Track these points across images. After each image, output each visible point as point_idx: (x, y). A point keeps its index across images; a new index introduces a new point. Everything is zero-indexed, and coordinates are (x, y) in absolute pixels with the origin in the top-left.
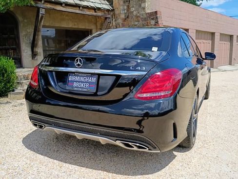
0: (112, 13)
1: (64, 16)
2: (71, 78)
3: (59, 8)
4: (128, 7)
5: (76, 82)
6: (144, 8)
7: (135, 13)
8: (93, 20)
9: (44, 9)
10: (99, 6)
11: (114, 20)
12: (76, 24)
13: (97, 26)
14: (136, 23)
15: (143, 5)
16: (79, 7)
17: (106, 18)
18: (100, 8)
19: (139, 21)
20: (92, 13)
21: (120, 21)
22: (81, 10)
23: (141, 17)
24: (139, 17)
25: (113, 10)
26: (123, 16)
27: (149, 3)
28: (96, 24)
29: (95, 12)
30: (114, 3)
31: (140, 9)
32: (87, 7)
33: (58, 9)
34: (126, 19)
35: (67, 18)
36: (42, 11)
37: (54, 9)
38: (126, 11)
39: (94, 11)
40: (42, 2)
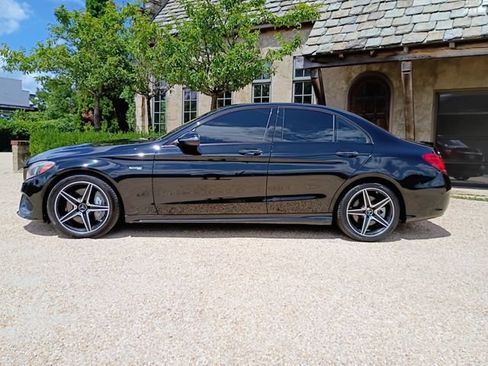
3: (442, 53)
9: (410, 63)
40: (405, 50)
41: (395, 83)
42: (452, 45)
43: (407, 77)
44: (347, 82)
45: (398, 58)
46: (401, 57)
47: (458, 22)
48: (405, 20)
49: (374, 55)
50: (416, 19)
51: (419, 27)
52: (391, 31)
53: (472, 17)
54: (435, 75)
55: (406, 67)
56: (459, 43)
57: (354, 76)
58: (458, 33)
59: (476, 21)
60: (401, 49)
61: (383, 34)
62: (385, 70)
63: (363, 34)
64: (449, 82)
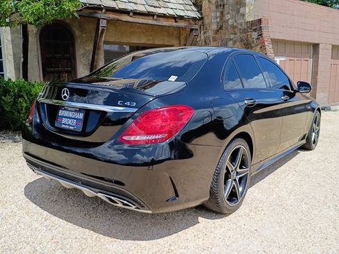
0: (200, 23)
1: (136, 29)
2: (61, 113)
3: (125, 18)
4: (222, 13)
5: (65, 117)
6: (243, 15)
7: (230, 22)
8: (175, 33)
9: (105, 21)
10: (182, 14)
11: (202, 32)
12: (151, 38)
13: (180, 41)
14: (232, 36)
15: (242, 10)
16: (153, 16)
17: (192, 30)
18: (183, 16)
19: (235, 34)
20: (171, 23)
21: (210, 34)
22: (156, 20)
23: (239, 27)
24: (236, 27)
25: (202, 18)
26: (214, 27)
27: (252, 7)
28: (179, 38)
29: (176, 22)
30: (203, 9)
31: (238, 17)
32: (164, 16)
33: (124, 20)
34: (218, 31)
35: (138, 30)
36: (103, 23)
37: (118, 20)
38: (218, 20)
39: (174, 21)
40: (104, 11)
42: (131, 14)
43: (103, 31)
45: (98, 16)
46: (100, 15)
56: (136, 13)
58: (134, 7)
60: (101, 9)
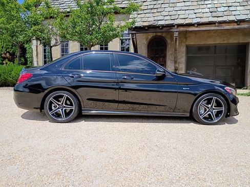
9: (178, 33)
12: (225, 39)
16: (214, 24)
18: (243, 19)
20: (233, 26)
22: (218, 26)
29: (238, 25)
32: (224, 22)
33: (190, 30)
39: (235, 24)
40: (176, 27)
41: (169, 41)
42: (196, 25)
43: (176, 39)
44: (146, 40)
45: (173, 30)
46: (174, 29)
47: (198, 15)
48: (174, 13)
49: (162, 29)
50: (179, 12)
51: (181, 17)
52: (168, 18)
53: (204, 13)
54: (186, 38)
55: (176, 34)
56: (199, 24)
57: (150, 37)
58: (198, 20)
59: (205, 15)
60: (174, 26)
61: (165, 19)
62: (164, 35)
63: (156, 18)
64: (193, 41)
